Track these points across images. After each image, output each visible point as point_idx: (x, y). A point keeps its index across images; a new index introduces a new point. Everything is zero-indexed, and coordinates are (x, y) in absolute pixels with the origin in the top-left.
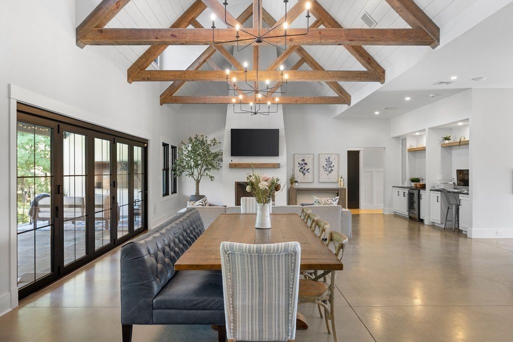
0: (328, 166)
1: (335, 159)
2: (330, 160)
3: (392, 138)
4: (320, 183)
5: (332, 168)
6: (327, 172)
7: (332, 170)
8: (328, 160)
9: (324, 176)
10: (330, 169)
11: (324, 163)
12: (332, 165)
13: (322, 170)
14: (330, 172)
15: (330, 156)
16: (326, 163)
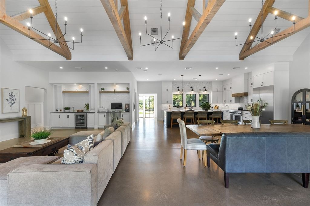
0: (11, 99)
1: (16, 94)
2: (13, 94)
3: (50, 84)
4: (4, 113)
5: (15, 101)
6: (10, 104)
7: (15, 103)
8: (11, 94)
9: (7, 108)
10: (13, 102)
11: (8, 97)
12: (14, 99)
13: (5, 102)
14: (13, 104)
15: (12, 91)
16: (9, 97)
